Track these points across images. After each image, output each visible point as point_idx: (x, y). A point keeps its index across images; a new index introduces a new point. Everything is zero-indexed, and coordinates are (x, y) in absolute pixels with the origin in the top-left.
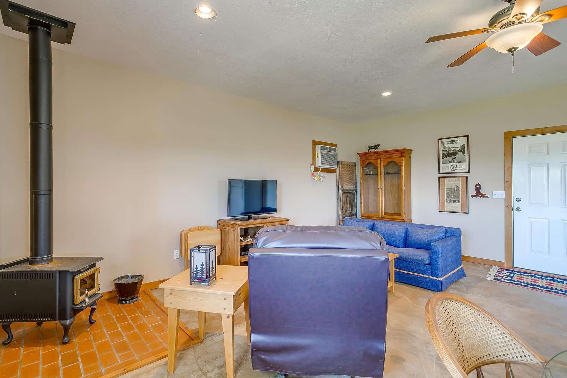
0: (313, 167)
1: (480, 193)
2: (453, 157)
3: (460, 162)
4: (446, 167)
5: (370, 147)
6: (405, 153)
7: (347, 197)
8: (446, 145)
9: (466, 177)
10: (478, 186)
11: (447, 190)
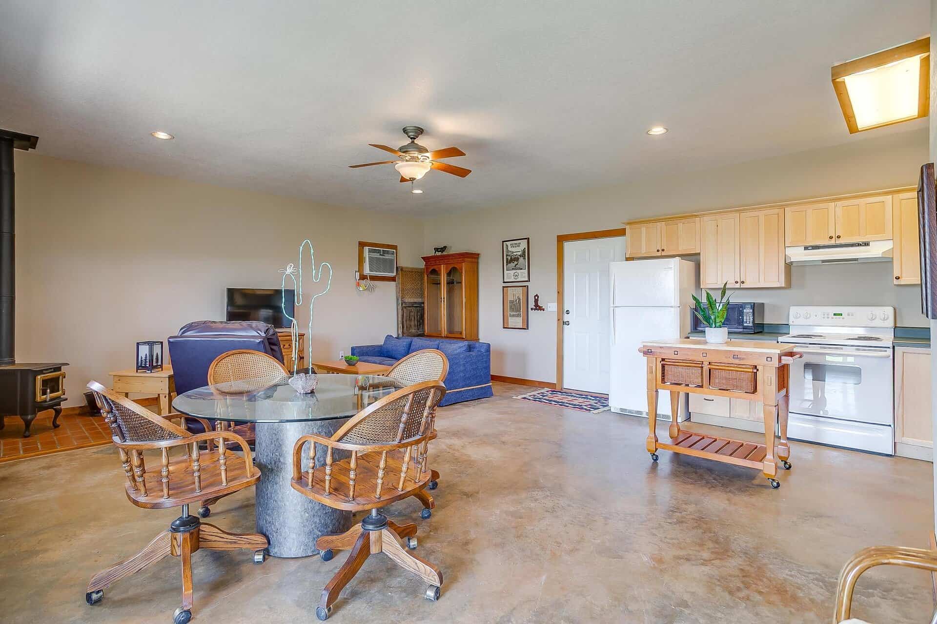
0: (358, 274)
1: (538, 306)
2: (516, 263)
3: (522, 269)
4: (510, 275)
5: (436, 250)
6: (473, 258)
7: (411, 312)
8: (510, 249)
9: (525, 286)
10: (536, 298)
11: (512, 302)
